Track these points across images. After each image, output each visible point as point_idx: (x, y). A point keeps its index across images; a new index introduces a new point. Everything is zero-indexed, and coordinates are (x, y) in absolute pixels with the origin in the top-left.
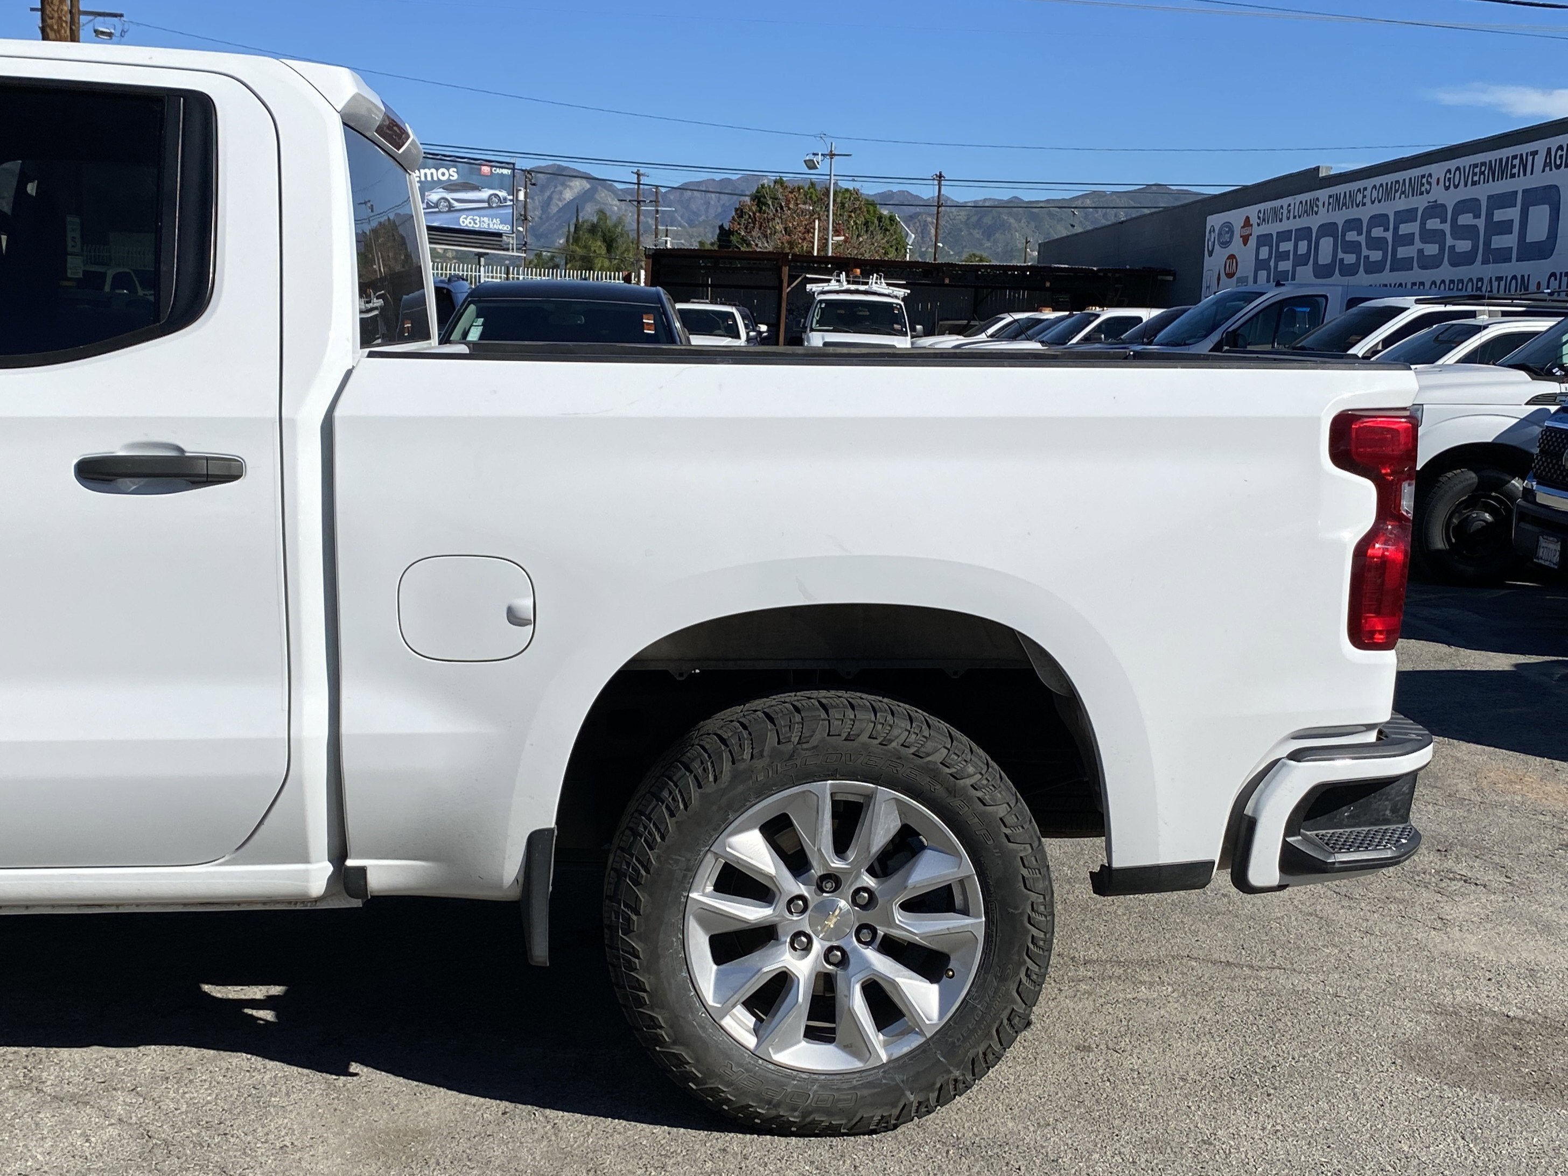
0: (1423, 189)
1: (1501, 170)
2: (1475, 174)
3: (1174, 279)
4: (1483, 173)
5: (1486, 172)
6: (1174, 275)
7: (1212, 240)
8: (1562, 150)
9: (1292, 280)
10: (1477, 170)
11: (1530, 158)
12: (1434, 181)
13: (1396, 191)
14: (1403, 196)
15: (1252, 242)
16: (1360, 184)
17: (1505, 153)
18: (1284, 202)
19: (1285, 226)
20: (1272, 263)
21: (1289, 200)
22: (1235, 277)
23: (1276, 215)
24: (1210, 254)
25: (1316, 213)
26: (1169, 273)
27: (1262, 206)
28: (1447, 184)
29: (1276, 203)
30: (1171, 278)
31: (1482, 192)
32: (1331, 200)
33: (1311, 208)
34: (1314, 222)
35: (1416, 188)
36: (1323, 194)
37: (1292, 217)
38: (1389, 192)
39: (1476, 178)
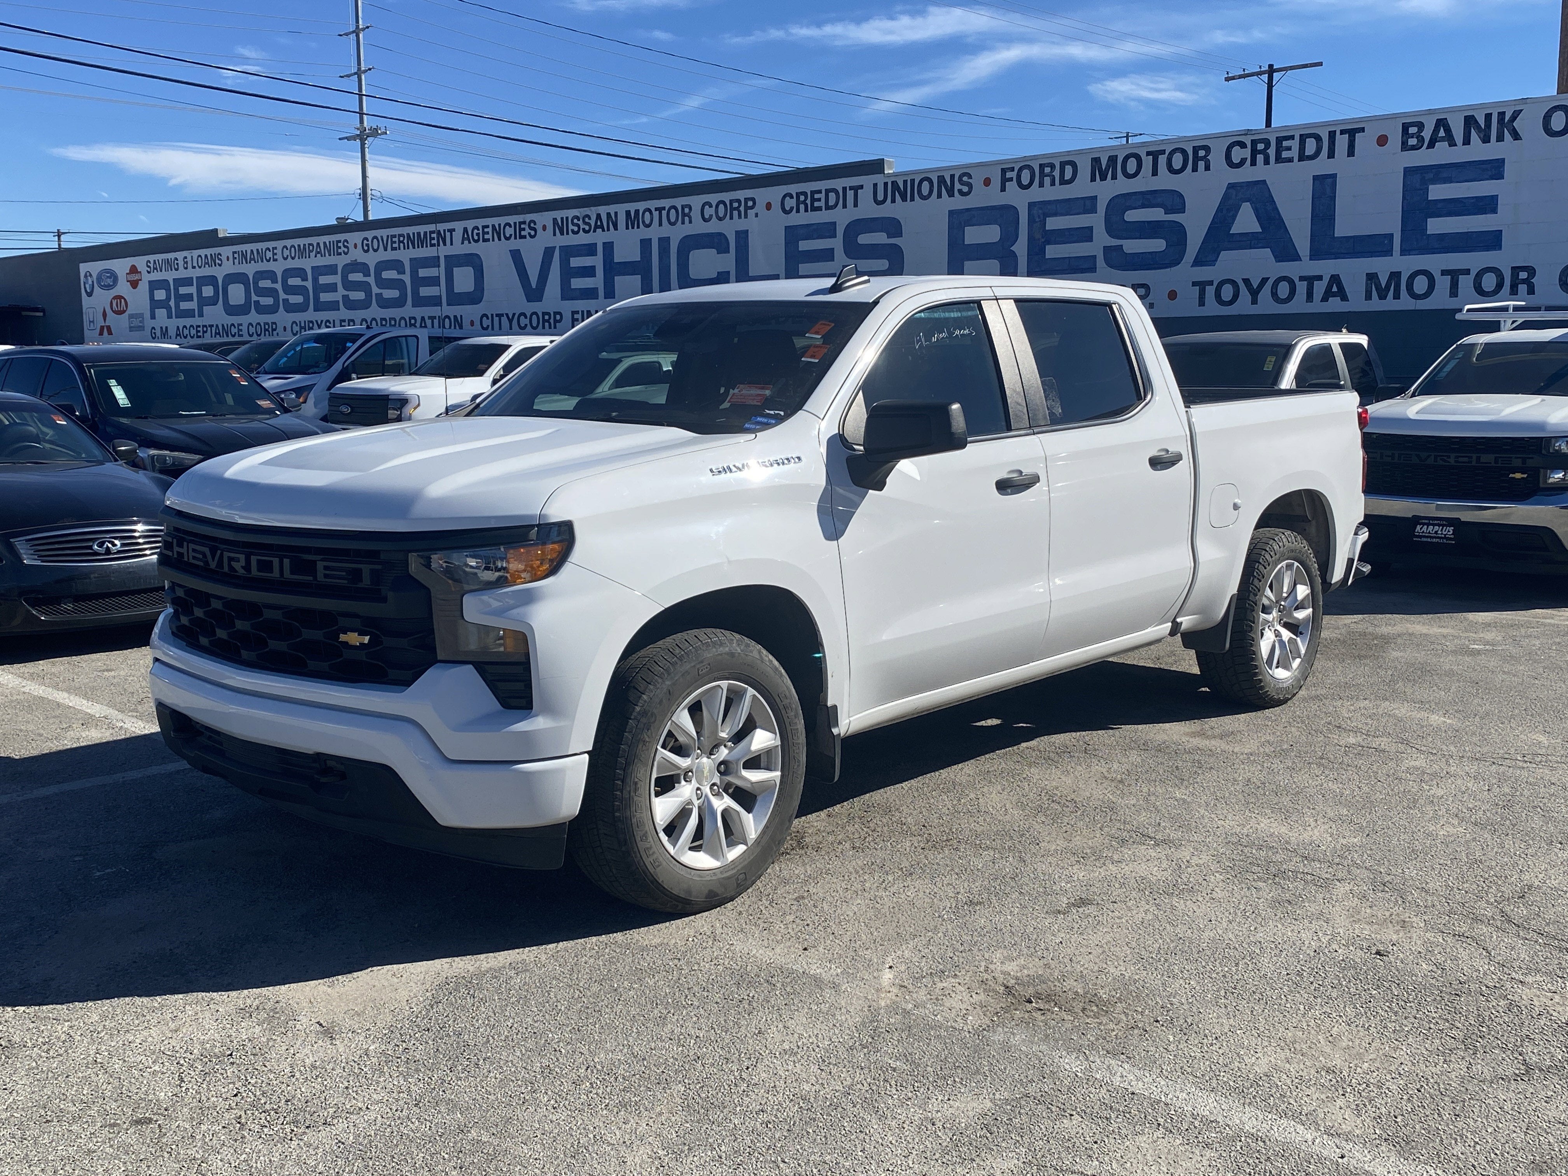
0: (340, 251)
1: (421, 241)
2: (393, 242)
3: (44, 314)
4: (403, 242)
5: (405, 241)
6: (43, 311)
7: (90, 282)
8: (478, 229)
9: (199, 316)
10: (396, 239)
11: (448, 234)
12: (351, 246)
13: (310, 251)
14: (319, 255)
15: (144, 286)
16: (271, 244)
17: (422, 229)
18: (180, 255)
19: (182, 274)
20: (172, 303)
21: (185, 253)
22: (127, 313)
23: (171, 265)
24: (90, 294)
25: (220, 265)
26: (37, 310)
27: (151, 258)
28: (366, 248)
29: (171, 256)
30: (41, 314)
31: (405, 255)
32: (236, 255)
33: (215, 260)
34: (219, 273)
35: (334, 249)
36: (226, 251)
37: (190, 265)
38: (302, 252)
39: (394, 245)
